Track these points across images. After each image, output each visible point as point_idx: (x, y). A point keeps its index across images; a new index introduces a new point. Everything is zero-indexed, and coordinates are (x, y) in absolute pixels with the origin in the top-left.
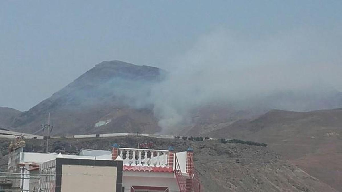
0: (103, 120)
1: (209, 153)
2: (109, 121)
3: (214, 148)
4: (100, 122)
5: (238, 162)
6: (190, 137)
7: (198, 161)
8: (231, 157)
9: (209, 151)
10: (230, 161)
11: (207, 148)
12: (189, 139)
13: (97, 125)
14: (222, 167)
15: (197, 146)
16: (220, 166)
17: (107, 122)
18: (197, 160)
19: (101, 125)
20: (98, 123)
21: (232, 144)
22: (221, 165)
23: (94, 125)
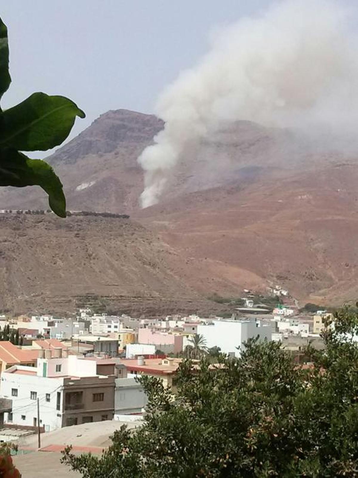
0: (87, 182)
1: (46, 227)
2: (92, 183)
3: (53, 221)
4: (83, 184)
5: (78, 236)
6: (27, 211)
7: (27, 237)
8: (71, 231)
9: (45, 225)
10: (68, 235)
11: (44, 222)
12: (26, 213)
13: (79, 188)
14: (55, 242)
15: (32, 220)
16: (53, 241)
17: (90, 184)
18: (25, 236)
19: (83, 188)
20: (80, 186)
21: (78, 217)
22: (55, 241)
23: (76, 187)
